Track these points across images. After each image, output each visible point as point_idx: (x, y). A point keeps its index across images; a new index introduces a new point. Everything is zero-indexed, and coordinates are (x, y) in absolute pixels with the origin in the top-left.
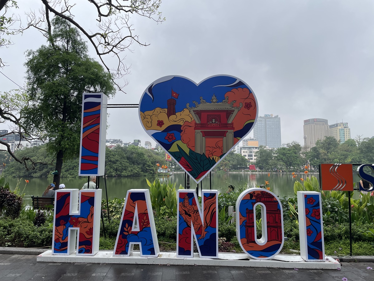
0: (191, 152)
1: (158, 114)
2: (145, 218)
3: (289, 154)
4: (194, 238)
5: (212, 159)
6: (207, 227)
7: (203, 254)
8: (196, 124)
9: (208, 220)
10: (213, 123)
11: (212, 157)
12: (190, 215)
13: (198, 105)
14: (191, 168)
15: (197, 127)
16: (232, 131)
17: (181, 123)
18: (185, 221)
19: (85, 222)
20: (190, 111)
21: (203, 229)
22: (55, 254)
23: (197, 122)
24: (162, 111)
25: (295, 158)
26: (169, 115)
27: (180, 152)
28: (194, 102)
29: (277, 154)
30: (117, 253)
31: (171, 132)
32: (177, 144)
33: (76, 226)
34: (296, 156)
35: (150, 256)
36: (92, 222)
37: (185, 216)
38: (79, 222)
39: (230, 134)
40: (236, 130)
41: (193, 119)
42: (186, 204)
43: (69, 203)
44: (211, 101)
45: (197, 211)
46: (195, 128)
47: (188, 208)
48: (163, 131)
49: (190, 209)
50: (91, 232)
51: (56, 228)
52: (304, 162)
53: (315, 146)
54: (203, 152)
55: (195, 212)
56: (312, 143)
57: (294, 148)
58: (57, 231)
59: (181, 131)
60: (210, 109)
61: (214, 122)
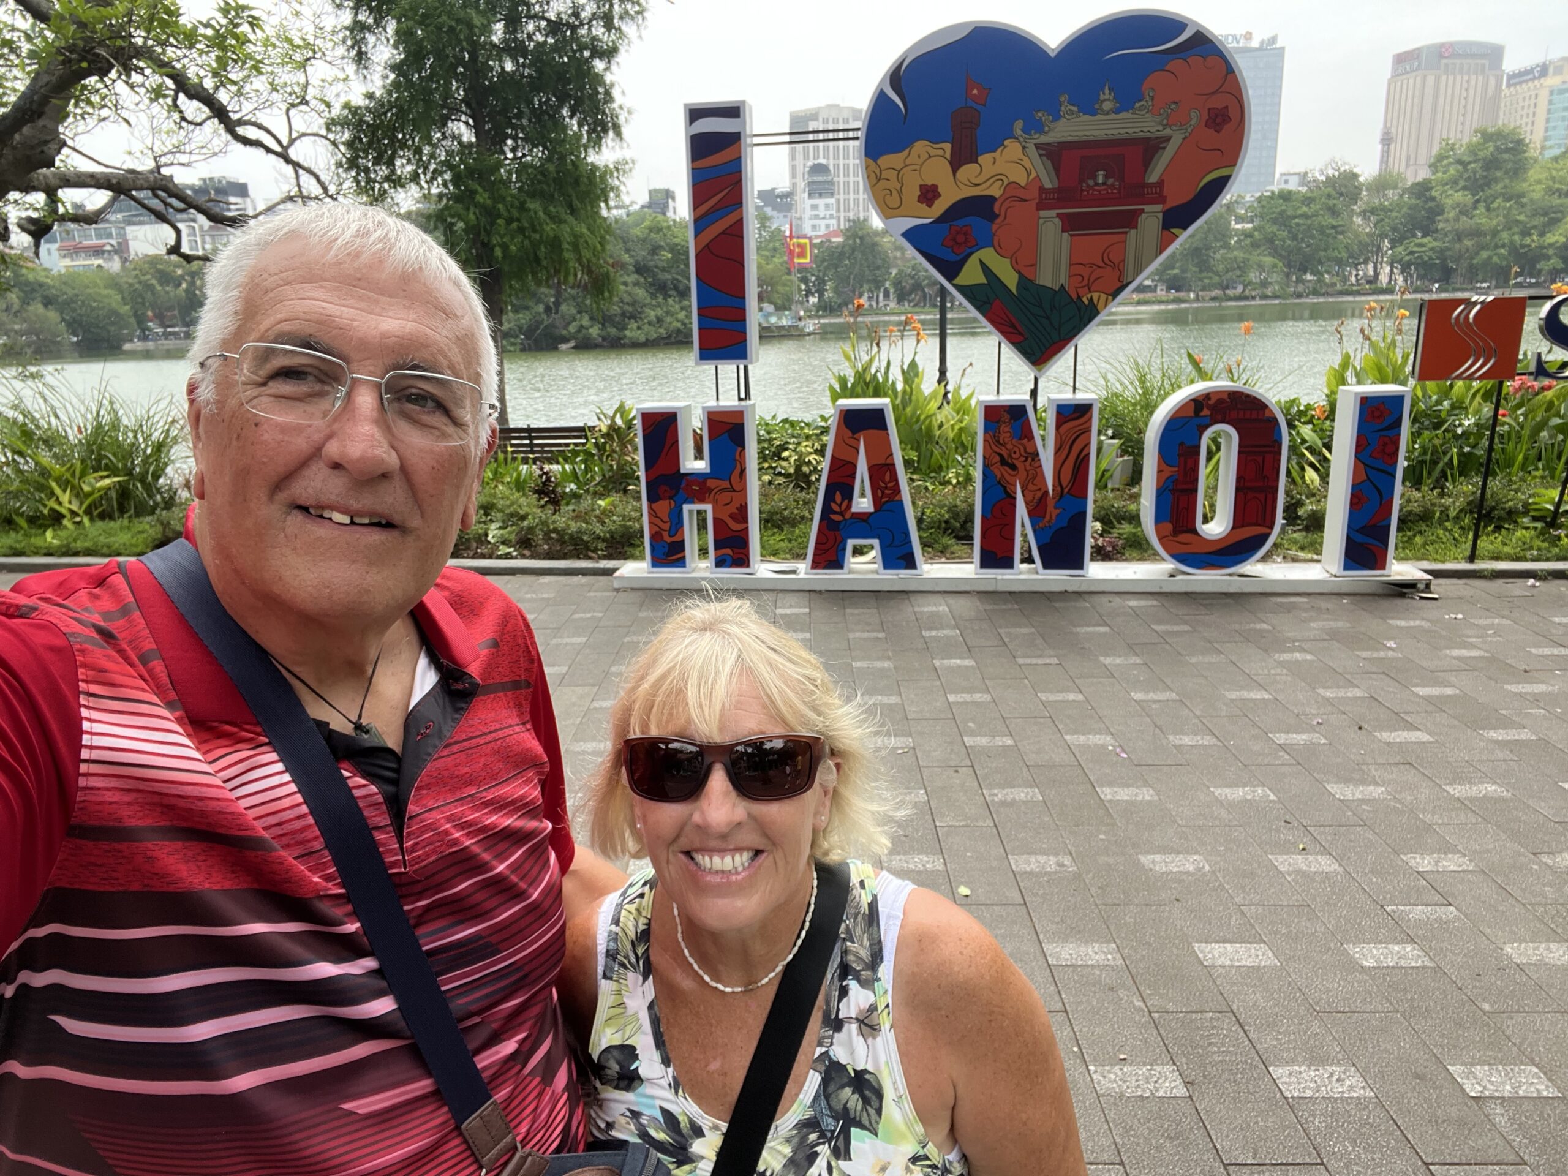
0: (1025, 282)
1: (920, 161)
2: (887, 477)
3: (1305, 216)
4: (1023, 525)
5: (1086, 302)
6: (1062, 495)
7: (1047, 565)
8: (1042, 189)
9: (1066, 479)
10: (1097, 184)
11: (1089, 296)
12: (1014, 467)
13: (1052, 125)
14: (1020, 334)
15: (1046, 200)
16: (1159, 207)
17: (996, 191)
18: (999, 483)
19: (725, 490)
20: (1024, 148)
21: (1051, 504)
22: (655, 570)
23: (1048, 185)
24: (933, 152)
25: (1328, 236)
26: (956, 164)
27: (988, 284)
28: (1040, 114)
29: (1252, 221)
30: (816, 565)
31: (960, 223)
32: (981, 261)
33: (702, 500)
34: (1333, 227)
35: (904, 573)
36: (743, 491)
37: (999, 471)
38: (710, 490)
39: (1151, 217)
40: (1170, 204)
41: (1034, 174)
42: (1005, 437)
43: (677, 441)
44: (1097, 106)
45: (1035, 455)
46: (1041, 206)
47: (1009, 446)
48: (938, 221)
49: (1016, 449)
50: (742, 514)
51: (650, 508)
52: (1366, 251)
53: (1423, 174)
54: (1062, 281)
55: (1030, 459)
56: (1412, 162)
57: (1329, 190)
58: (652, 513)
59: (992, 217)
60: (1092, 138)
61: (1100, 180)
